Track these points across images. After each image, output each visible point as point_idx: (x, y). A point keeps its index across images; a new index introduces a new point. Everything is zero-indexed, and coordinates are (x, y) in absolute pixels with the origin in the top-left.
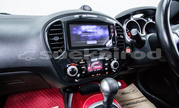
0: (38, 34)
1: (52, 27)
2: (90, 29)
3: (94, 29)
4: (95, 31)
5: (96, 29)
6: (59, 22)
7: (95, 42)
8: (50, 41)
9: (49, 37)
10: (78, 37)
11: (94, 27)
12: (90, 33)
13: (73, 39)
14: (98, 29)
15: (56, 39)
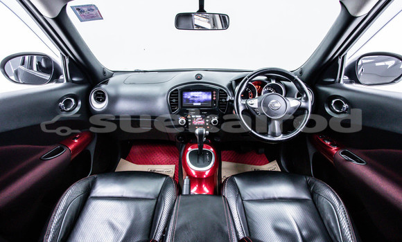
0: (164, 95)
1: (172, 93)
4: (201, 96)
6: (177, 90)
7: (200, 104)
8: (170, 102)
9: (170, 99)
10: (188, 100)
11: (201, 93)
12: (196, 97)
13: (184, 101)
15: (174, 101)
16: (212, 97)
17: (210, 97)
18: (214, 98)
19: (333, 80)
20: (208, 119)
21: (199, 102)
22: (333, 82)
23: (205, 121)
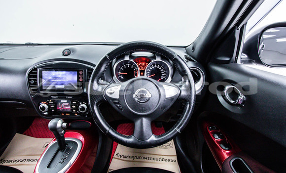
1: (31, 73)
2: (59, 74)
3: (63, 75)
4: (64, 76)
5: (65, 74)
7: (63, 87)
8: (28, 83)
9: (28, 80)
11: (64, 72)
12: (59, 78)
14: (67, 75)
16: (78, 78)
17: (76, 78)
18: (81, 80)
19: (228, 59)
20: (74, 104)
21: (62, 84)
22: (228, 62)
23: (71, 107)
